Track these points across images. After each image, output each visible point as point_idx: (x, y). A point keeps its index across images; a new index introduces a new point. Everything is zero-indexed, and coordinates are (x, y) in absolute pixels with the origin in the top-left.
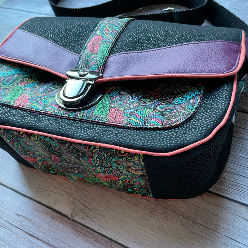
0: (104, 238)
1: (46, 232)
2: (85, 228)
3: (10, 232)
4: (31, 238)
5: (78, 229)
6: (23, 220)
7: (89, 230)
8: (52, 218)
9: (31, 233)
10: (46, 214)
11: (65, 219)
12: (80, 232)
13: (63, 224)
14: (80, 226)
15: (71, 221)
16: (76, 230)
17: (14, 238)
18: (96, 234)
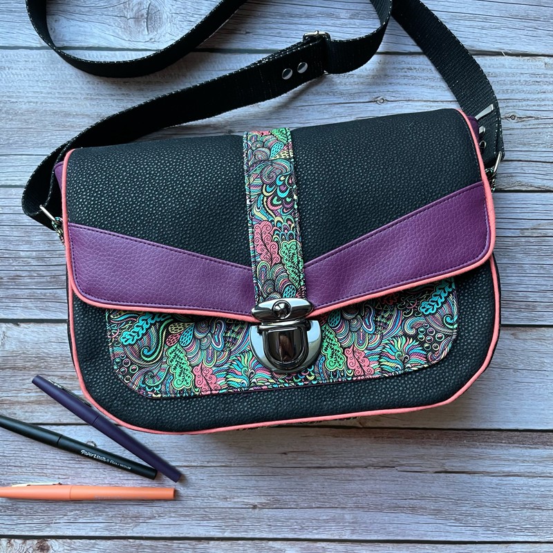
0: (415, 431)
1: (336, 456)
2: (386, 430)
3: (287, 477)
4: (320, 471)
5: (377, 436)
6: (295, 456)
7: (391, 430)
8: (336, 437)
9: (318, 465)
10: (324, 435)
11: (354, 430)
12: (383, 437)
13: (355, 437)
14: (378, 430)
15: (363, 430)
16: (375, 438)
17: (297, 480)
18: (404, 430)
